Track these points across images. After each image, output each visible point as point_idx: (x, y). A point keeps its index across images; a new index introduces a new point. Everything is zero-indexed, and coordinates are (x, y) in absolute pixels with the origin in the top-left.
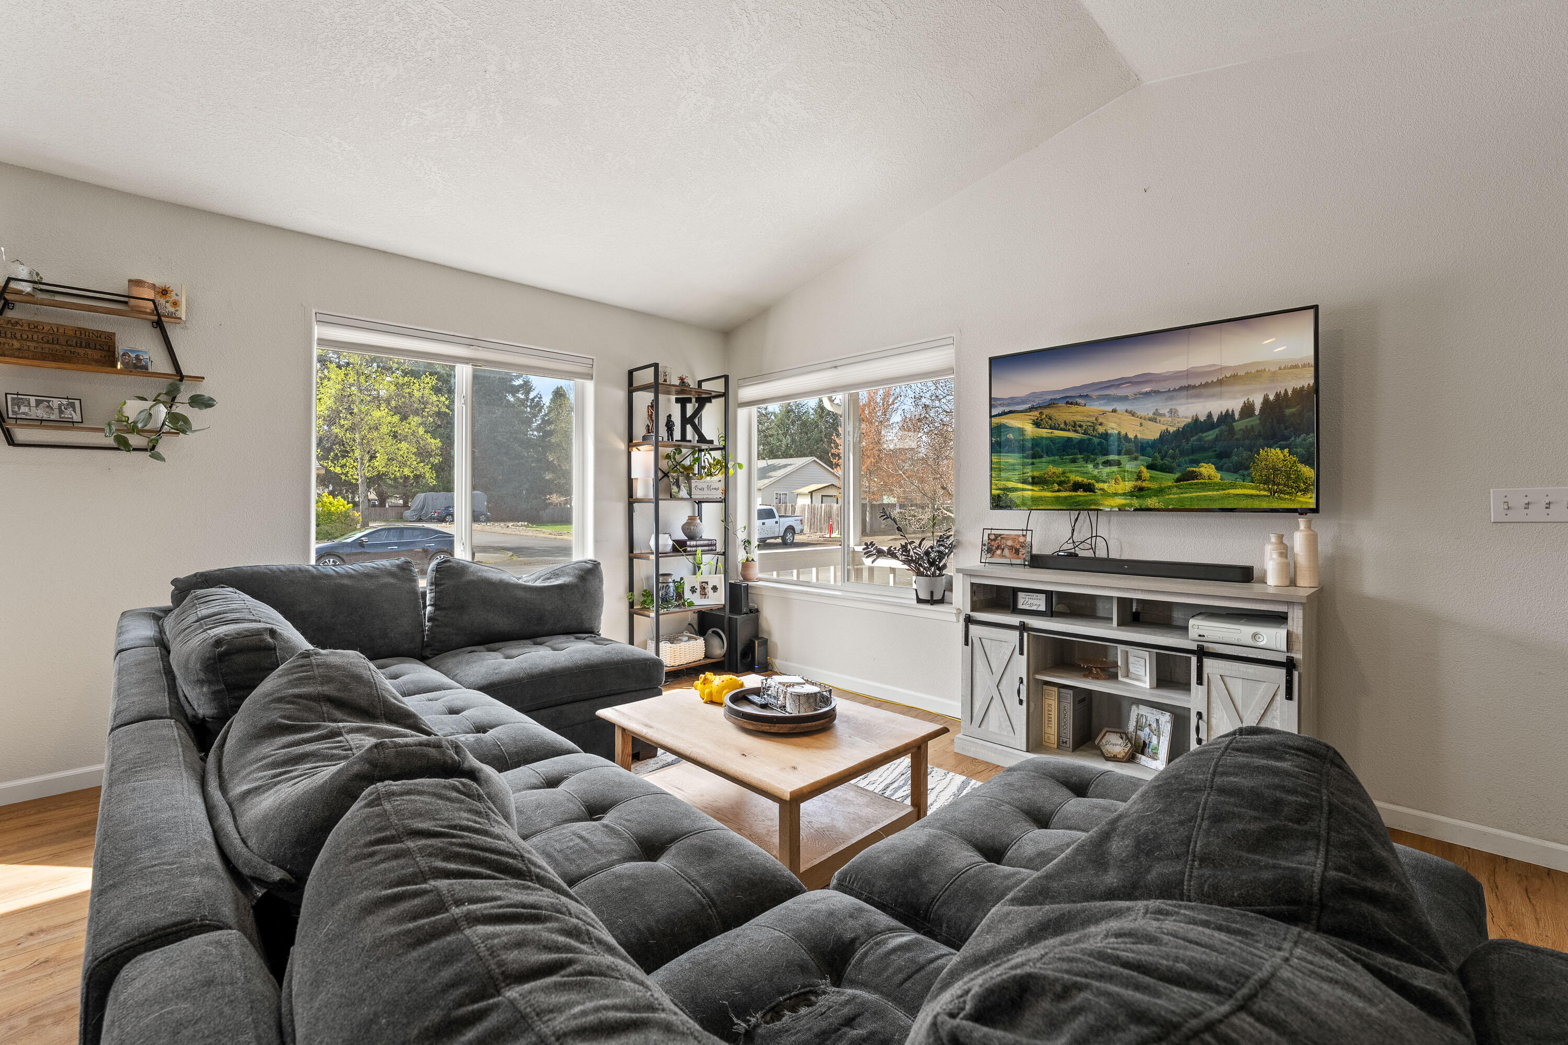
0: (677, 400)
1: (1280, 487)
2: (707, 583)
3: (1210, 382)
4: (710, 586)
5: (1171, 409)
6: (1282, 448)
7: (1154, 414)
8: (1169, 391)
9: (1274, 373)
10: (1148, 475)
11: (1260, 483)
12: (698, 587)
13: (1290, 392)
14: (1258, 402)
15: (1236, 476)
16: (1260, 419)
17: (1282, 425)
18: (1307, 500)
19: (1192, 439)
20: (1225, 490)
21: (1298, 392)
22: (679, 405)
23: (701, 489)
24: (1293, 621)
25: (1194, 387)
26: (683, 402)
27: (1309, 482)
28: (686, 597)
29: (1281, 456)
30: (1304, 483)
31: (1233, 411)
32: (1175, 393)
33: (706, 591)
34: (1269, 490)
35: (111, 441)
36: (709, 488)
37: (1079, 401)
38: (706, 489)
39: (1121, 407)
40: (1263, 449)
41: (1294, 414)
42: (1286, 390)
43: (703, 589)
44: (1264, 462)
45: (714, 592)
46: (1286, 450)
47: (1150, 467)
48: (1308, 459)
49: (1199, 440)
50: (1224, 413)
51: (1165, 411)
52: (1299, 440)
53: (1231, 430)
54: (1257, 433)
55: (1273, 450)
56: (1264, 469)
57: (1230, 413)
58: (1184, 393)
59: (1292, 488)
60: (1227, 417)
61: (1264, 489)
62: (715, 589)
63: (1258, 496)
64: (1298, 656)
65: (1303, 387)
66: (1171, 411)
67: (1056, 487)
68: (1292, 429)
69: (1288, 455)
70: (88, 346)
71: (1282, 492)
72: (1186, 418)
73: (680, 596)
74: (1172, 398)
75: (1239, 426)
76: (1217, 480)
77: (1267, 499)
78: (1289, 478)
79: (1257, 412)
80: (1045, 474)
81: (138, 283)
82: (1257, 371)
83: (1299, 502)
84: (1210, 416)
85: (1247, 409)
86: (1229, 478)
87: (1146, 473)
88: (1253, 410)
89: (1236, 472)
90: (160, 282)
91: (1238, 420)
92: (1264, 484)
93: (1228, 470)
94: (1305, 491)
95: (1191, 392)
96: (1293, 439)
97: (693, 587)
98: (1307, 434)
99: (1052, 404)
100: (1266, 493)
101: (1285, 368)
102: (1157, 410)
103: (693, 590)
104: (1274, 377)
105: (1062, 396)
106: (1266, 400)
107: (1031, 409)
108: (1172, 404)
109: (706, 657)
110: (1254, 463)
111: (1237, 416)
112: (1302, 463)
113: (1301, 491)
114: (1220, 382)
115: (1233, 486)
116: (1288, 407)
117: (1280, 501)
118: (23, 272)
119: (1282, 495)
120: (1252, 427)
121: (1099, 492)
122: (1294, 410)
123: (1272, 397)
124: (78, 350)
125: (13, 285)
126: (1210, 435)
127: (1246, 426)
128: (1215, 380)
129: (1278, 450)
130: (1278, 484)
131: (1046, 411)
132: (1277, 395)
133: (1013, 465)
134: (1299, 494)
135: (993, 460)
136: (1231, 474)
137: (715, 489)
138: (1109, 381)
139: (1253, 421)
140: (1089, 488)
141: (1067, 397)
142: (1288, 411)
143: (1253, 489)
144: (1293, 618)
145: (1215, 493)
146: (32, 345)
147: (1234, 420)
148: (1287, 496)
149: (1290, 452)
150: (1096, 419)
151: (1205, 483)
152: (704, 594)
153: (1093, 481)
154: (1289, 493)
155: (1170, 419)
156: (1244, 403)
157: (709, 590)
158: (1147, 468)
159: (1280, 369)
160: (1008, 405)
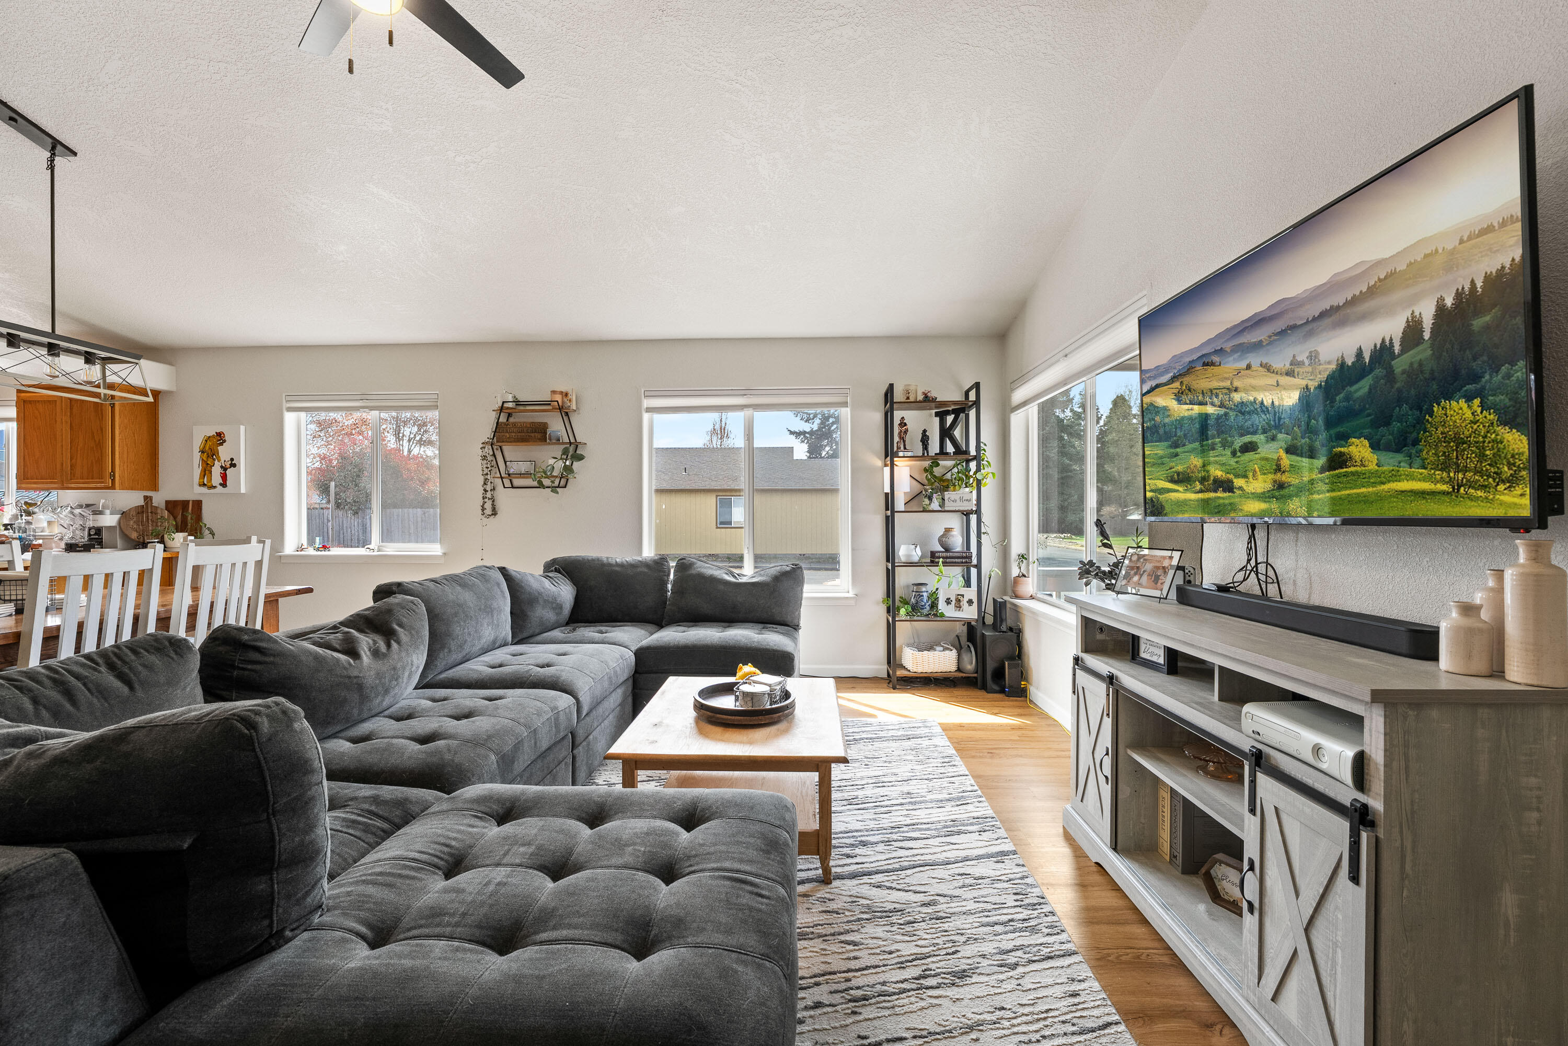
0: (937, 414)
1: (1469, 475)
2: (963, 596)
3: (1358, 293)
4: (966, 599)
5: (1311, 352)
6: (1469, 399)
7: (1291, 364)
8: (1308, 322)
9: (1452, 252)
10: (1288, 463)
11: (1435, 469)
12: (953, 599)
13: (1479, 284)
14: (1427, 312)
15: (1400, 457)
16: (1432, 346)
17: (1468, 352)
18: (1516, 500)
19: (1338, 398)
20: (1384, 483)
21: (1495, 281)
22: (938, 419)
23: (955, 501)
24: (1371, 736)
25: (1338, 308)
26: (942, 415)
27: (1518, 462)
28: (940, 607)
29: (1468, 414)
30: (1510, 465)
31: (1391, 339)
32: (1314, 325)
33: (961, 604)
34: (1450, 481)
35: (535, 484)
36: (961, 499)
37: (1216, 359)
38: (958, 501)
39: (1255, 359)
40: (1439, 405)
41: (1487, 328)
42: (1473, 282)
43: (958, 601)
44: (1440, 429)
45: (970, 605)
46: (1477, 402)
47: (1290, 450)
48: (1515, 417)
49: (1347, 398)
50: (1378, 346)
51: (1303, 357)
52: (1498, 378)
53: (1390, 375)
54: (1427, 376)
55: (1454, 403)
56: (1440, 441)
57: (1387, 343)
58: (1327, 321)
59: (1489, 476)
60: (1383, 352)
61: (1442, 481)
62: (970, 602)
63: (1433, 493)
64: (1376, 804)
65: (1503, 267)
66: (1310, 357)
67: (1198, 486)
68: (1485, 358)
69: (1479, 410)
70: (535, 432)
71: (1471, 485)
72: (1329, 363)
73: (934, 605)
74: (1310, 334)
75: (1400, 365)
76: (1372, 467)
77: (1446, 498)
78: (1482, 457)
79: (1427, 335)
80: (1188, 467)
81: (554, 392)
82: (1426, 256)
83: (1502, 503)
84: (1359, 354)
85: (1413, 330)
86: (1391, 461)
87: (1286, 460)
88: (1421, 331)
89: (1398, 450)
90: (564, 389)
91: (1399, 355)
92: (1442, 470)
93: (1388, 449)
94: (1512, 482)
95: (1336, 317)
96: (1487, 377)
97: (948, 599)
98: (1513, 363)
99: (1189, 370)
100: (1445, 487)
101: (1470, 238)
102: (1294, 356)
103: (948, 601)
104: (1452, 260)
105: (1199, 354)
106: (1441, 310)
107: (1173, 379)
108: (1312, 345)
109: (959, 670)
110: (1425, 431)
111: (1397, 348)
112: (1504, 423)
113: (1503, 482)
114: (1372, 292)
115: (1395, 476)
116: (1477, 313)
117: (1469, 503)
118: (510, 398)
119: (1471, 491)
120: (1421, 364)
121: (1238, 492)
122: (1487, 318)
123: (1449, 302)
124: (533, 435)
125: (506, 405)
126: (1362, 388)
127: (1411, 364)
128: (1364, 290)
129: (1462, 403)
130: (1465, 470)
131: (1186, 380)
132: (1459, 295)
133: (1161, 457)
134: (1501, 487)
135: (1147, 453)
136: (1391, 454)
137: (967, 500)
138: (1243, 322)
139: (1422, 353)
140: (1227, 486)
141: (1203, 356)
142: (1478, 323)
143: (1424, 480)
144: (1370, 730)
145: (1371, 489)
146: (513, 434)
147: (1393, 356)
148: (1479, 493)
149: (1483, 406)
150: (1231, 383)
151: (1357, 472)
152: (959, 607)
153: (1231, 476)
154: (1484, 487)
155: (1310, 369)
156: (1408, 321)
157: (964, 604)
158: (1287, 453)
159: (1461, 242)
160: (1155, 377)
